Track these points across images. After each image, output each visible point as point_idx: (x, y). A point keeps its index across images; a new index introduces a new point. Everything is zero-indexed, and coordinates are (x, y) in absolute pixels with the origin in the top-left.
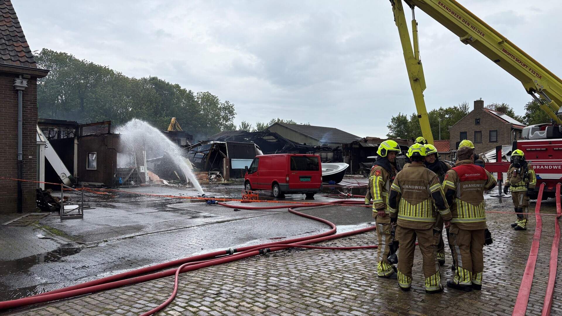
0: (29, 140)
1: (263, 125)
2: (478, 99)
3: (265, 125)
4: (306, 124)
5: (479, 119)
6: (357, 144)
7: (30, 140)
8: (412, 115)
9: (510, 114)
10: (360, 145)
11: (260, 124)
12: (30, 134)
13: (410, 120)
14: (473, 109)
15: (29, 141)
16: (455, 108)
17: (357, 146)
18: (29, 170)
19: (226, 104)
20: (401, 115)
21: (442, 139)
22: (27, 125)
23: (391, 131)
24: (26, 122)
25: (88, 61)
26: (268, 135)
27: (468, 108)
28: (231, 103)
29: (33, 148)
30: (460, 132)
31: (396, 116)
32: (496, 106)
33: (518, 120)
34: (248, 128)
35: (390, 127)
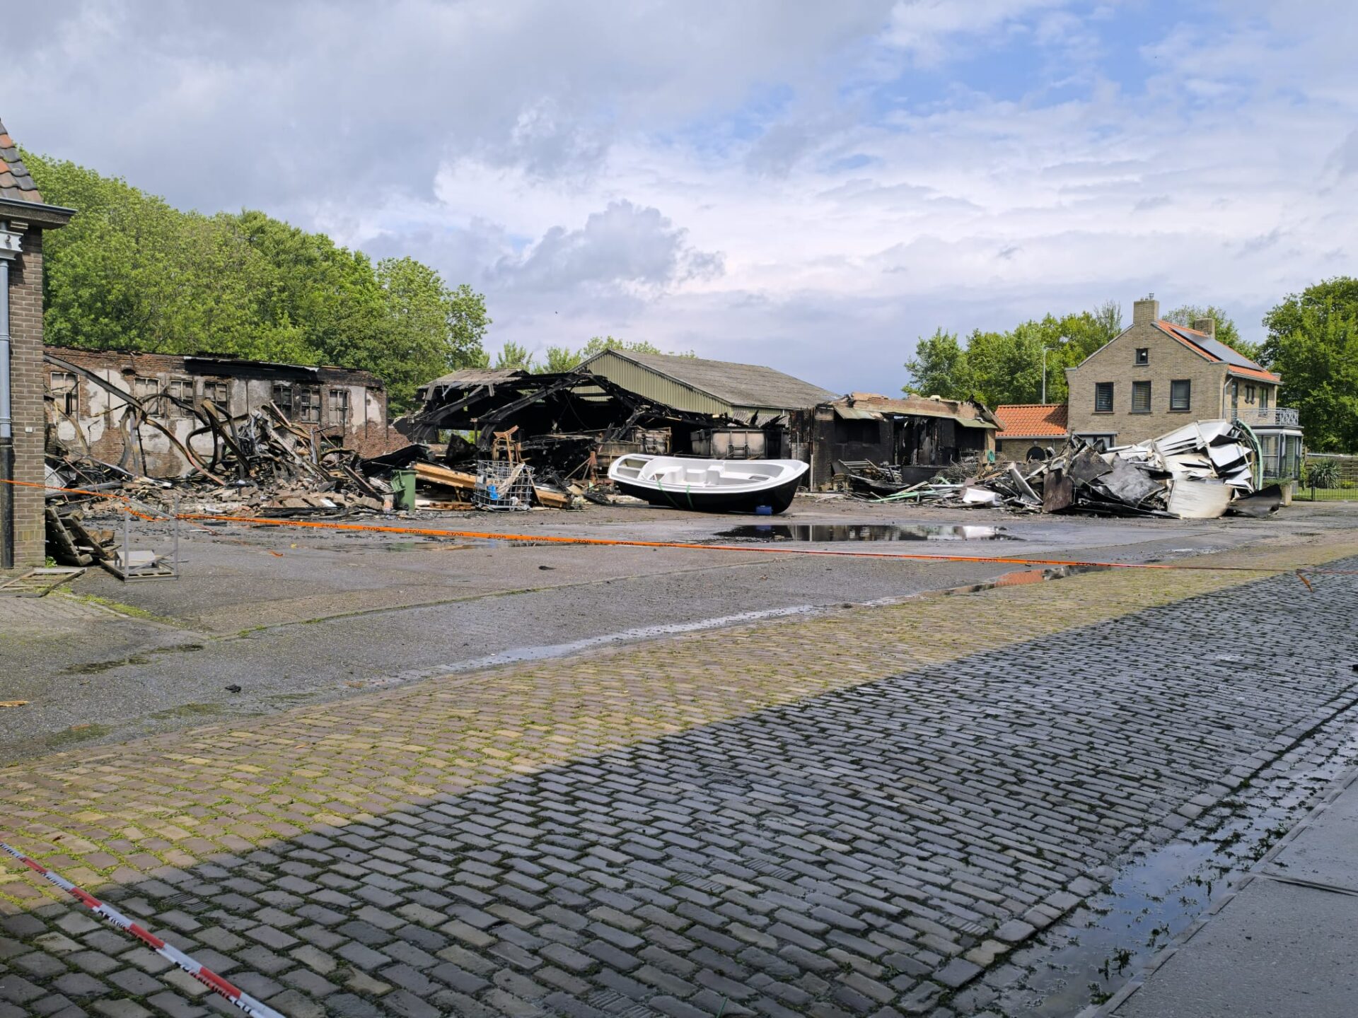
0: (24, 386)
1: (567, 354)
2: (1145, 296)
3: (572, 354)
4: (684, 354)
5: (1146, 350)
6: (826, 411)
7: (28, 387)
8: (972, 336)
9: (1226, 337)
10: (836, 415)
11: (556, 352)
12: (27, 370)
13: (966, 349)
14: (1131, 322)
15: (25, 390)
16: (1087, 317)
17: (829, 417)
18: (25, 462)
19: (461, 292)
20: (942, 335)
21: (1048, 401)
22: (19, 348)
23: (915, 379)
24: (17, 341)
25: (56, 160)
26: (584, 384)
27: (1118, 320)
28: (476, 291)
29: (35, 406)
30: (1098, 384)
31: (928, 337)
32: (1191, 315)
33: (1246, 355)
34: (524, 361)
35: (912, 367)
